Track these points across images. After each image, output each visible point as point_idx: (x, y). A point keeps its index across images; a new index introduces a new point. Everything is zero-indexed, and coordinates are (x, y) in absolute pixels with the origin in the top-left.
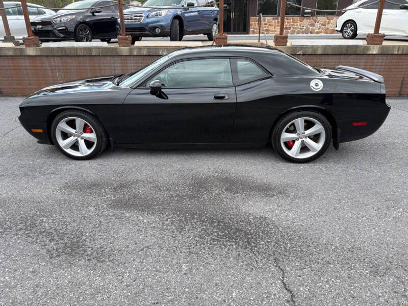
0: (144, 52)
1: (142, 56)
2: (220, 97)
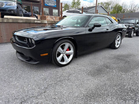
0: (11, 21)
1: (9, 23)
2: (107, 30)
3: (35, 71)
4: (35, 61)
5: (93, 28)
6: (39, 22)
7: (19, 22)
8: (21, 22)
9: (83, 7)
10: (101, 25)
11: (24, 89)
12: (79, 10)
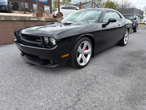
2: (119, 25)
3: (53, 76)
4: (54, 64)
5: (108, 24)
6: (35, 19)
7: (13, 19)
8: (15, 20)
9: (80, 3)
10: (116, 20)
11: (52, 99)
12: (75, 6)
